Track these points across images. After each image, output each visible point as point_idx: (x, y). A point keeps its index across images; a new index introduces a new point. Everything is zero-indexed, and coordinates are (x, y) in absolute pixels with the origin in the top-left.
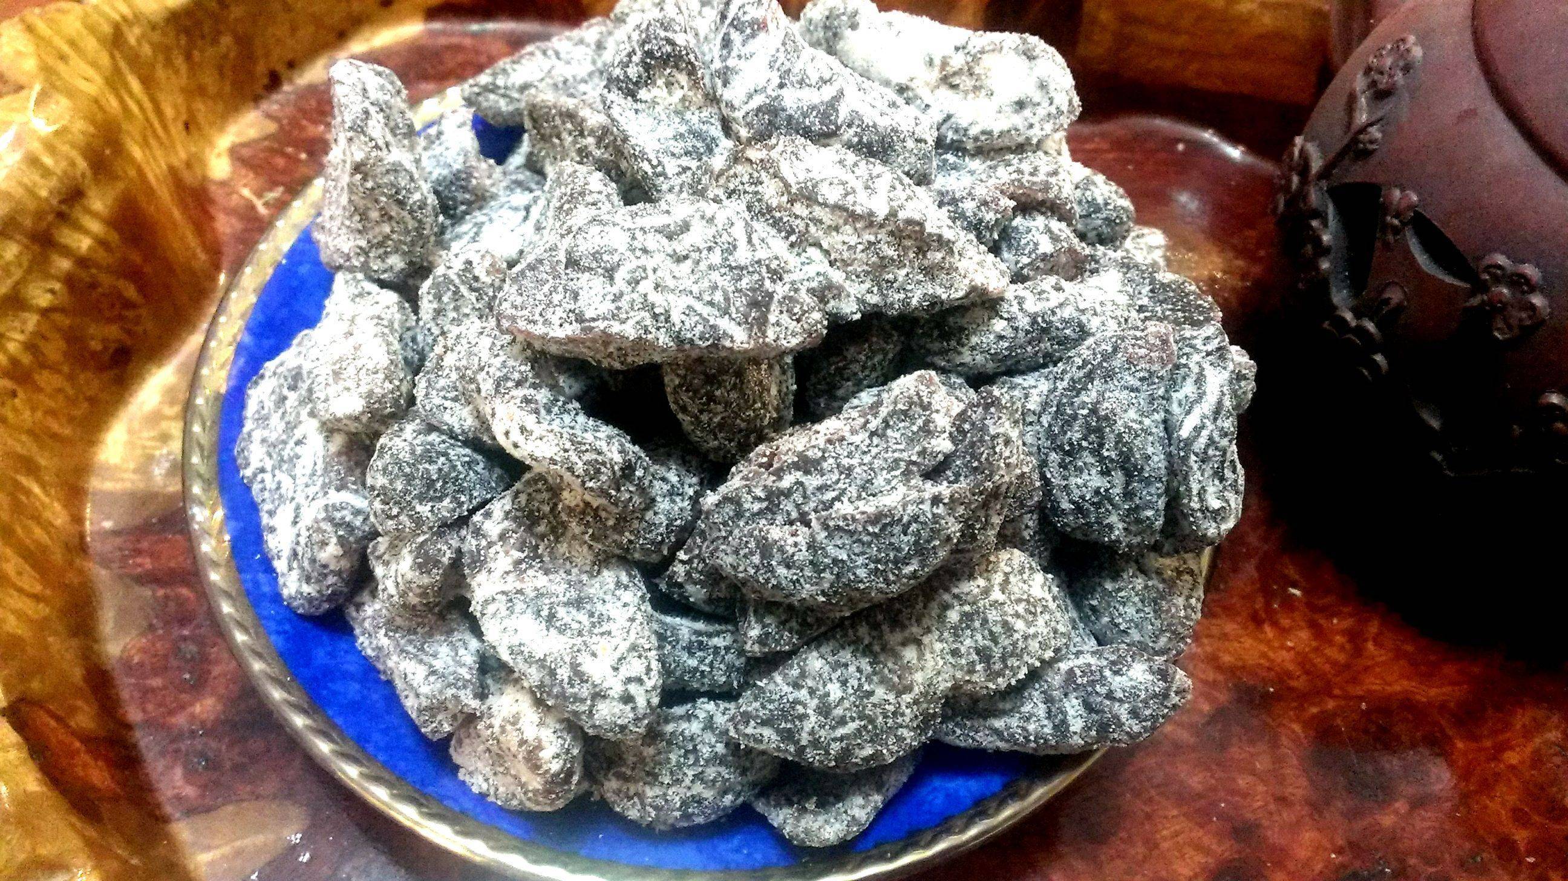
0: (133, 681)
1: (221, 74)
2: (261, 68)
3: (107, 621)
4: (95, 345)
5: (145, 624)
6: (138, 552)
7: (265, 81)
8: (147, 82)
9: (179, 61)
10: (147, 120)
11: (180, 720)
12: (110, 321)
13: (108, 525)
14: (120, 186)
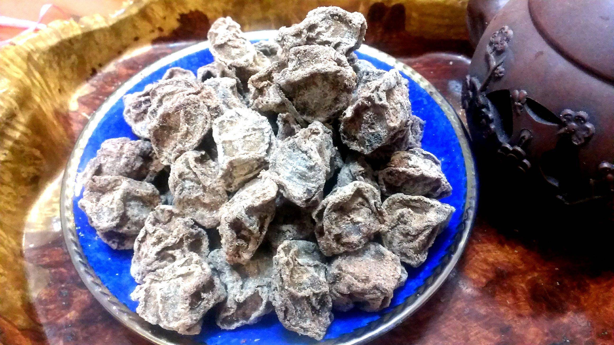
0: (42, 307)
1: (73, 71)
2: (88, 68)
3: (32, 283)
4: (24, 175)
5: (46, 284)
6: (44, 256)
7: (91, 72)
8: (42, 73)
9: (55, 66)
10: (42, 87)
11: (61, 321)
12: (30, 165)
13: (32, 246)
14: (31, 112)
